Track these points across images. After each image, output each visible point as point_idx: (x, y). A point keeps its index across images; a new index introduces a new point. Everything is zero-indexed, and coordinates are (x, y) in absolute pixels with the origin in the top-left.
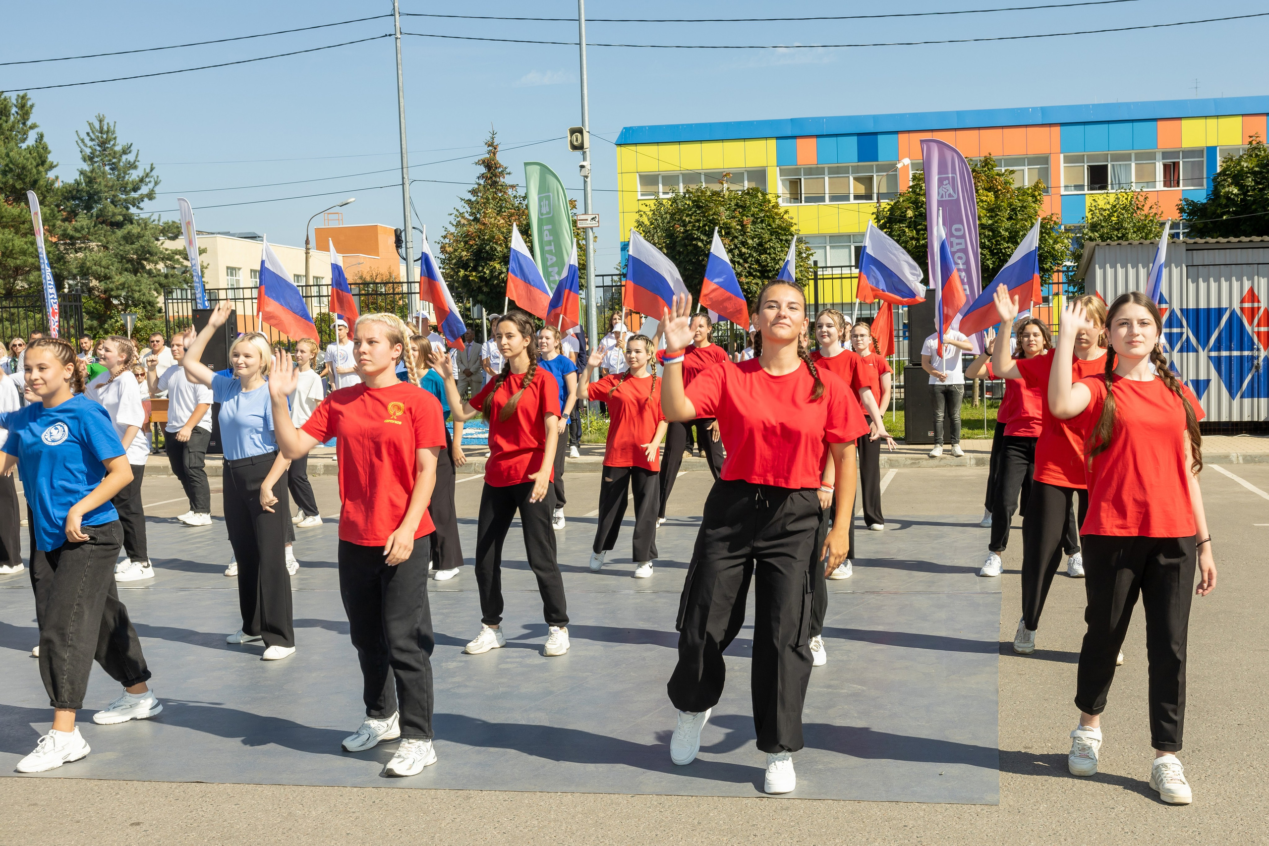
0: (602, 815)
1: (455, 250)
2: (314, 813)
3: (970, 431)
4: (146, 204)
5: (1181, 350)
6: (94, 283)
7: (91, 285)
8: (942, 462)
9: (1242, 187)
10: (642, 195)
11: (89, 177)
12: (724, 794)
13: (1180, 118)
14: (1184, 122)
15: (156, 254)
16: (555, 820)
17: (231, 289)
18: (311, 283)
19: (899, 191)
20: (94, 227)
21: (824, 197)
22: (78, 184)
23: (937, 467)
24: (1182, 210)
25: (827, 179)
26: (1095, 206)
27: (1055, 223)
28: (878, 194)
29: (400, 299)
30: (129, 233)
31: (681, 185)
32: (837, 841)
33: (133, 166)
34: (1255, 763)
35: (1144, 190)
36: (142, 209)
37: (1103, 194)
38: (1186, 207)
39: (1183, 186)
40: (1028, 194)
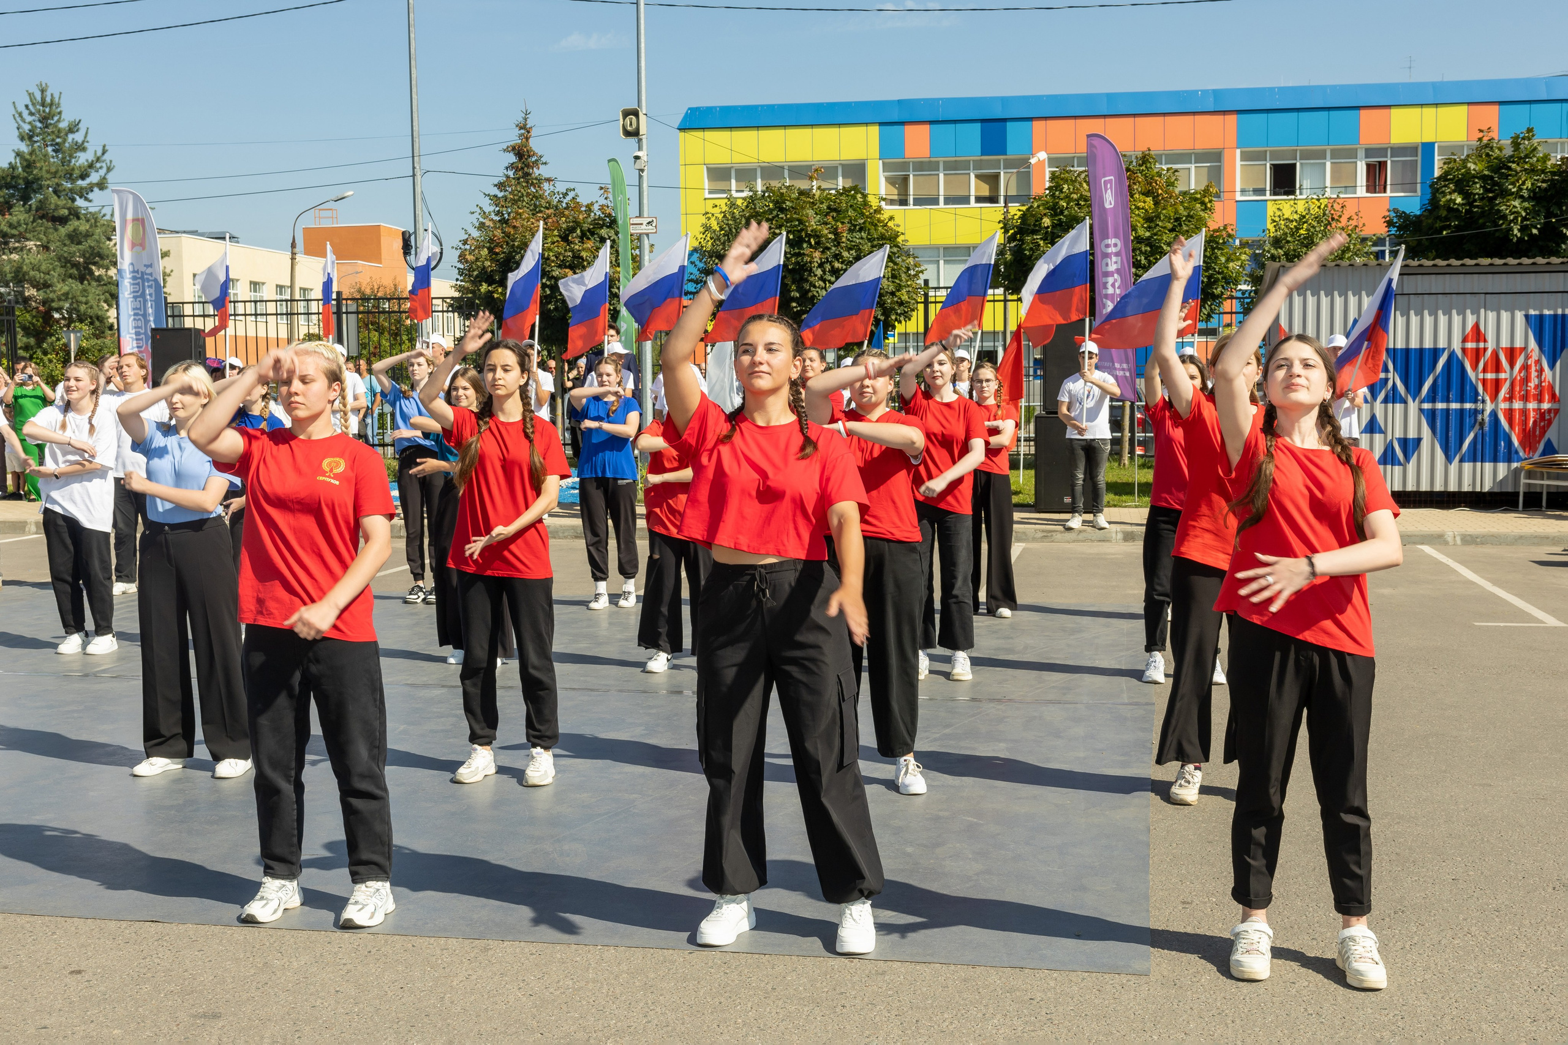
1: (477, 259)
2: (295, 964)
3: (1117, 497)
4: (96, 195)
6: (30, 292)
7: (27, 294)
8: (1081, 537)
9: (1466, 195)
10: (710, 193)
11: (26, 160)
12: (805, 953)
13: (1389, 107)
14: (1394, 112)
15: (108, 257)
16: (595, 981)
17: (199, 303)
18: (297, 297)
19: (1033, 194)
20: (33, 222)
21: (938, 199)
22: (13, 169)
23: (1074, 541)
24: (1390, 224)
25: (941, 176)
26: (1279, 216)
27: (1229, 236)
28: (1006, 197)
29: (407, 318)
30: (75, 230)
31: (759, 181)
32: (946, 1016)
33: (81, 147)
34: (1473, 929)
35: (1341, 196)
36: (90, 201)
37: (1291, 200)
38: (1395, 220)
39: (1391, 192)
40: (1196, 199)
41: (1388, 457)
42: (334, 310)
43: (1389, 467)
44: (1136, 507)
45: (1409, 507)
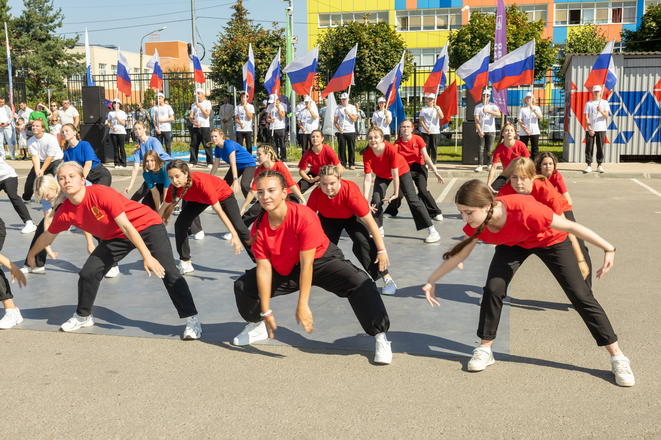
0: (297, 358)
1: (220, 55)
2: (148, 351)
4: (57, 29)
5: (618, 115)
6: (31, 71)
7: (29, 73)
9: (657, 23)
10: (320, 26)
11: (27, 14)
15: (63, 56)
17: (102, 75)
18: (143, 73)
19: (463, 24)
20: (31, 41)
21: (420, 27)
22: (22, 19)
24: (622, 35)
25: (422, 17)
26: (572, 33)
27: (550, 42)
28: (451, 26)
29: (190, 82)
30: (48, 45)
31: (342, 20)
32: (422, 376)
33: (50, 9)
34: (651, 342)
35: (599, 24)
36: (55, 32)
37: (578, 26)
38: (625, 34)
39: (624, 22)
40: (535, 26)
41: (619, 140)
43: (619, 144)
45: (627, 162)
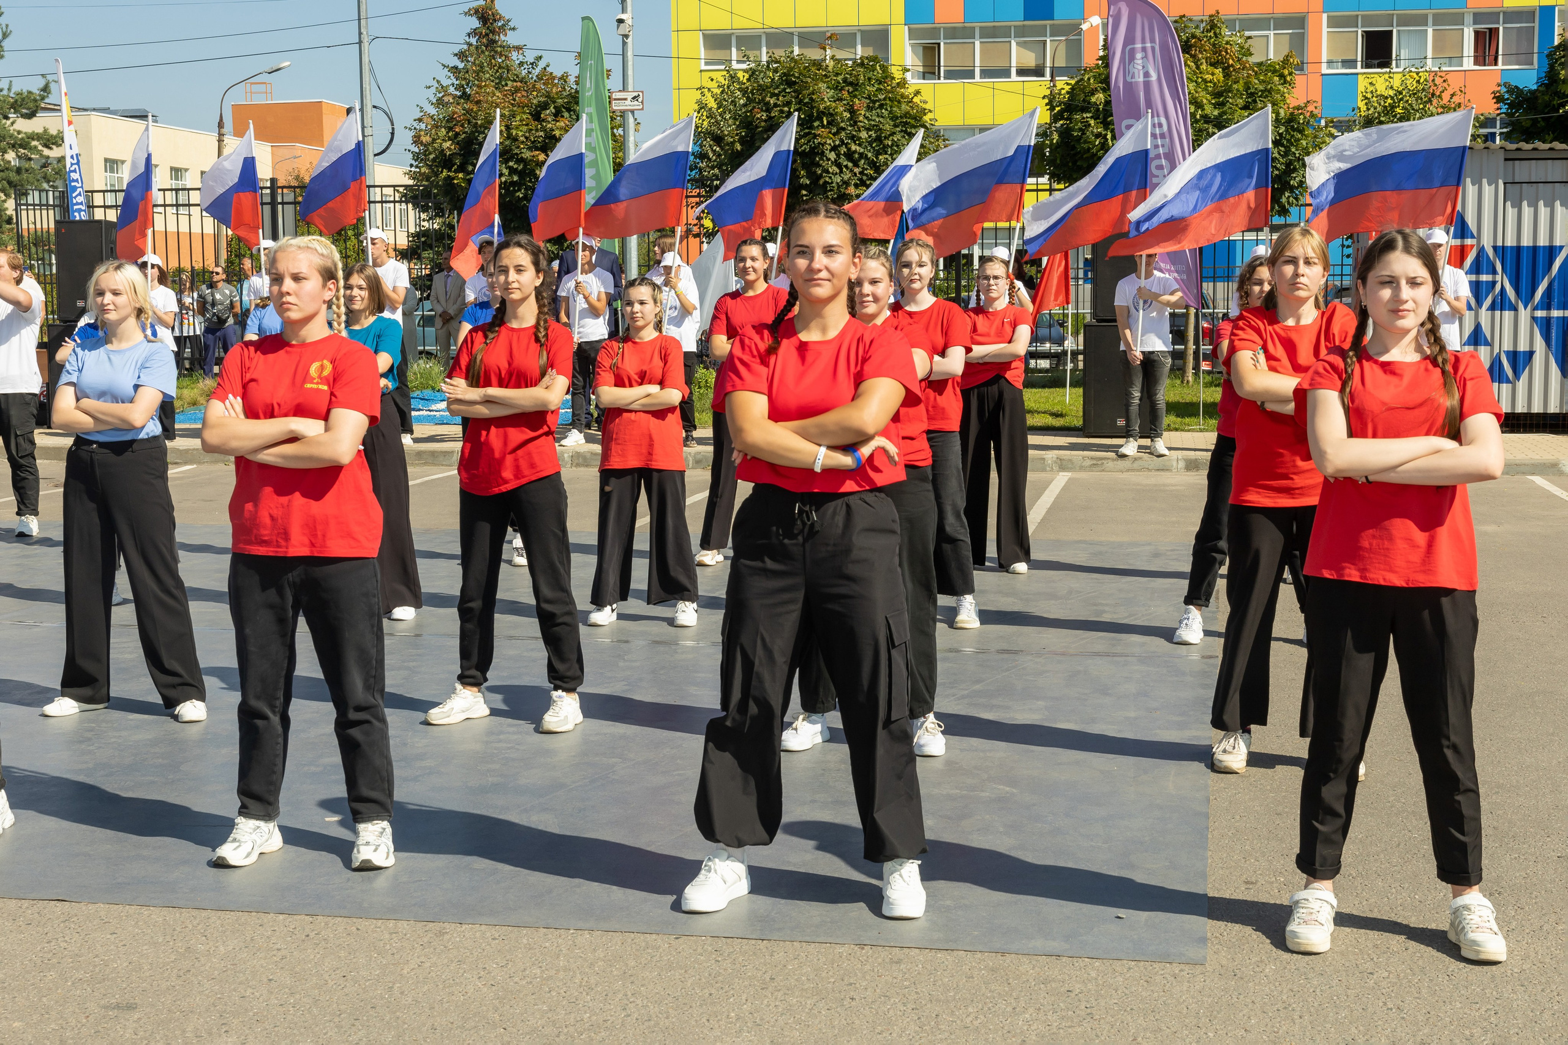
0: (633, 963)
1: (434, 140)
2: (222, 948)
3: (1179, 419)
5: (1492, 308)
8: (1136, 465)
10: (707, 64)
12: (808, 939)
15: (4, 138)
16: (566, 969)
17: (111, 191)
19: (1084, 65)
21: (974, 71)
23: (1128, 470)
24: (1499, 99)
25: (977, 44)
26: (1372, 92)
27: (1312, 115)
28: (1053, 68)
31: (764, 50)
32: (970, 1010)
35: (1444, 69)
37: (1386, 73)
38: (1506, 95)
39: (1503, 64)
40: (1274, 71)
41: (1496, 372)
42: (267, 199)
44: (1201, 431)
45: (1518, 432)
